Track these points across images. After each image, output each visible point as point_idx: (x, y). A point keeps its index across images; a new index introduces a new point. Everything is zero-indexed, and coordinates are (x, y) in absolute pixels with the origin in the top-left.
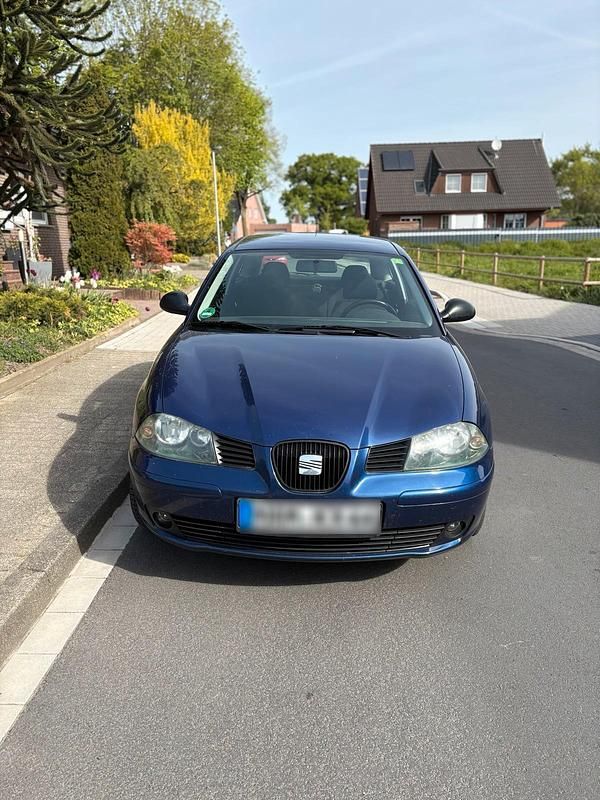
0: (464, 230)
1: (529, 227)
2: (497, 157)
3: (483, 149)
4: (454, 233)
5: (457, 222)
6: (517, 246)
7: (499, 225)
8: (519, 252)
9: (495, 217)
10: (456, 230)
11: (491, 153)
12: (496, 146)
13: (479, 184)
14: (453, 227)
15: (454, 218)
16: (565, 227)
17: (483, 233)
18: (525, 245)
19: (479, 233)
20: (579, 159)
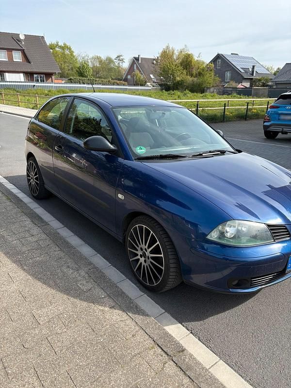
0: (16, 82)
1: (48, 82)
2: (23, 43)
3: (15, 38)
4: (9, 83)
5: (9, 77)
6: (46, 92)
7: (32, 80)
8: (48, 95)
9: (29, 75)
10: (10, 82)
11: (20, 40)
12: (22, 37)
13: (17, 57)
14: (8, 80)
15: (7, 75)
16: (66, 83)
17: (24, 84)
18: (50, 91)
19: (22, 84)
20: (54, 48)
